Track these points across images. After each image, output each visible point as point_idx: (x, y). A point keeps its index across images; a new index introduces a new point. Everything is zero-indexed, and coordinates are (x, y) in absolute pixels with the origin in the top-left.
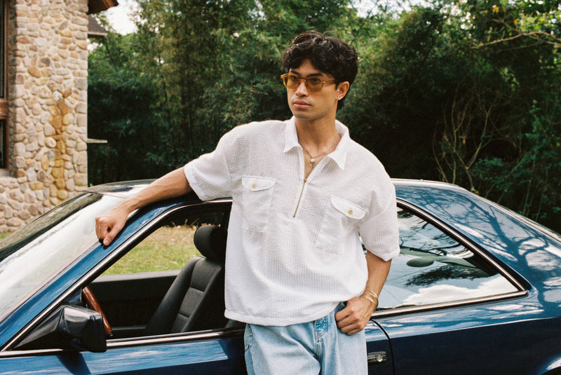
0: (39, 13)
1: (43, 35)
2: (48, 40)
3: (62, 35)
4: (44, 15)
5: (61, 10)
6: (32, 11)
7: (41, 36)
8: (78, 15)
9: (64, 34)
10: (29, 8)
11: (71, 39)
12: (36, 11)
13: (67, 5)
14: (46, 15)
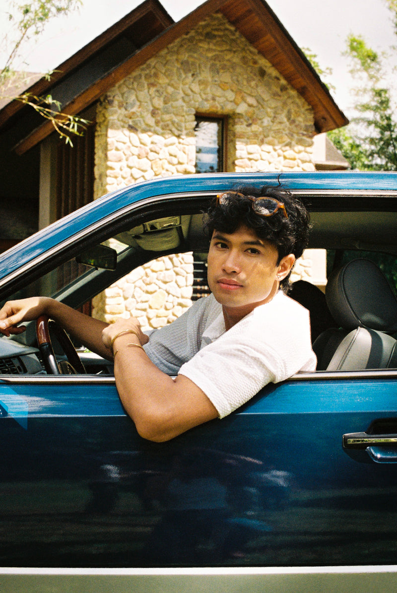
0: (260, 134)
1: (264, 158)
2: (270, 163)
3: (285, 158)
4: (265, 137)
5: (284, 129)
6: (252, 132)
7: (262, 159)
8: (303, 135)
9: (288, 157)
10: (249, 128)
11: (295, 162)
12: (256, 132)
13: (291, 124)
14: (268, 136)
